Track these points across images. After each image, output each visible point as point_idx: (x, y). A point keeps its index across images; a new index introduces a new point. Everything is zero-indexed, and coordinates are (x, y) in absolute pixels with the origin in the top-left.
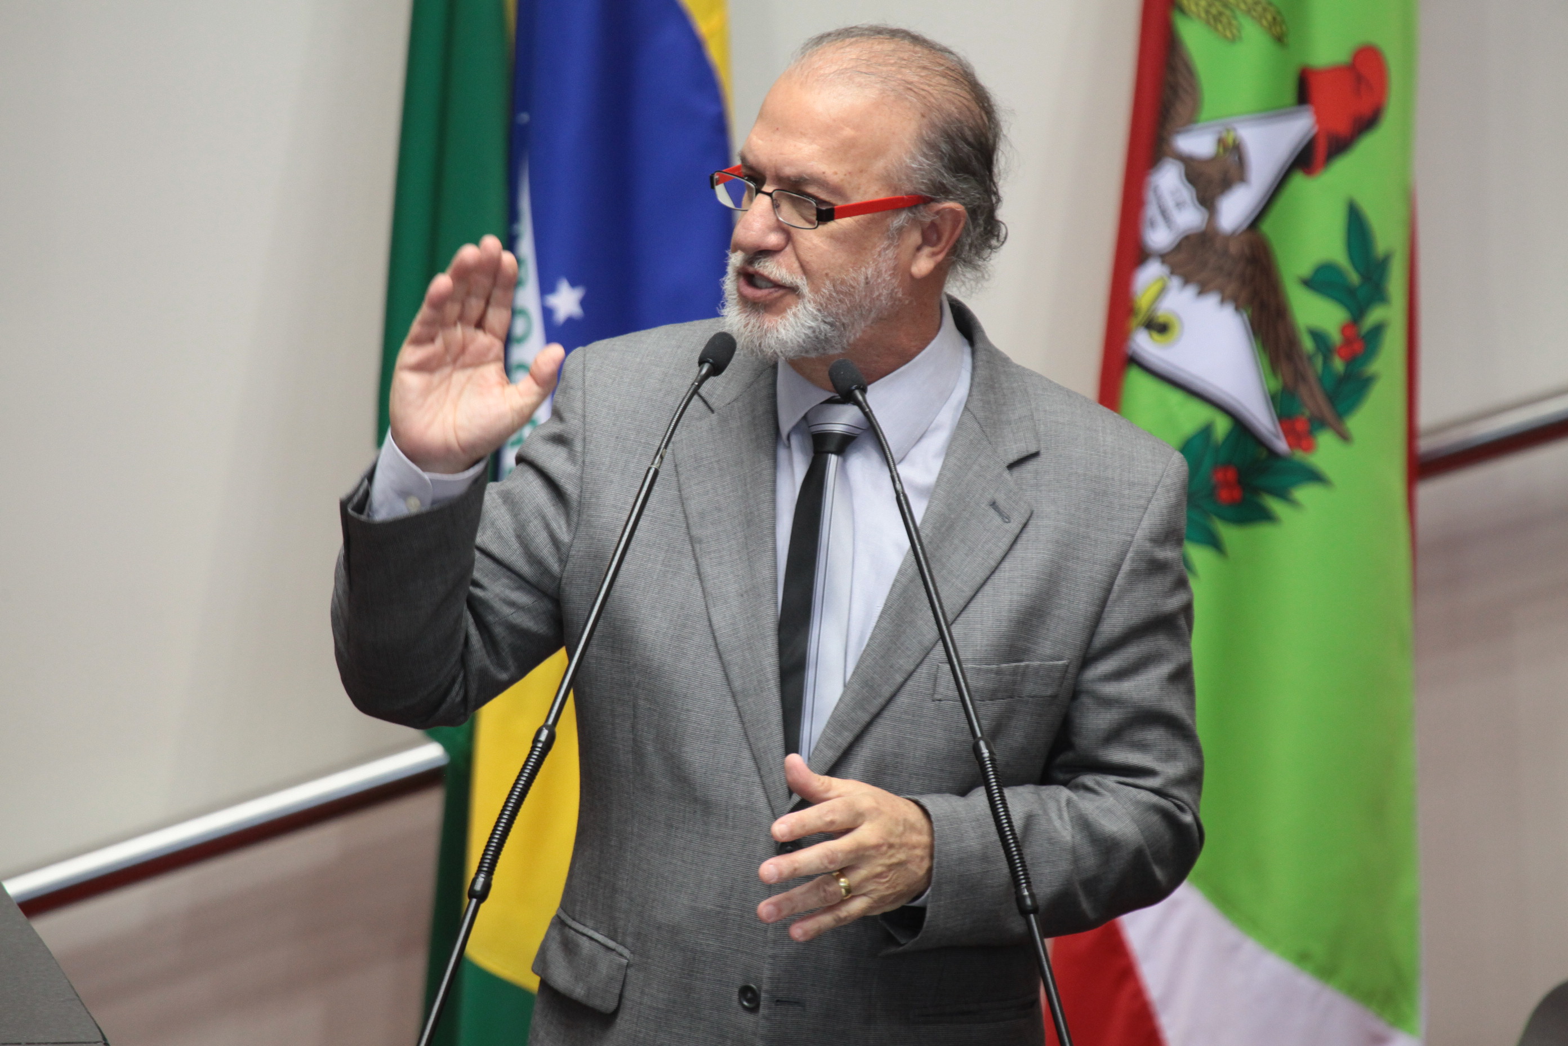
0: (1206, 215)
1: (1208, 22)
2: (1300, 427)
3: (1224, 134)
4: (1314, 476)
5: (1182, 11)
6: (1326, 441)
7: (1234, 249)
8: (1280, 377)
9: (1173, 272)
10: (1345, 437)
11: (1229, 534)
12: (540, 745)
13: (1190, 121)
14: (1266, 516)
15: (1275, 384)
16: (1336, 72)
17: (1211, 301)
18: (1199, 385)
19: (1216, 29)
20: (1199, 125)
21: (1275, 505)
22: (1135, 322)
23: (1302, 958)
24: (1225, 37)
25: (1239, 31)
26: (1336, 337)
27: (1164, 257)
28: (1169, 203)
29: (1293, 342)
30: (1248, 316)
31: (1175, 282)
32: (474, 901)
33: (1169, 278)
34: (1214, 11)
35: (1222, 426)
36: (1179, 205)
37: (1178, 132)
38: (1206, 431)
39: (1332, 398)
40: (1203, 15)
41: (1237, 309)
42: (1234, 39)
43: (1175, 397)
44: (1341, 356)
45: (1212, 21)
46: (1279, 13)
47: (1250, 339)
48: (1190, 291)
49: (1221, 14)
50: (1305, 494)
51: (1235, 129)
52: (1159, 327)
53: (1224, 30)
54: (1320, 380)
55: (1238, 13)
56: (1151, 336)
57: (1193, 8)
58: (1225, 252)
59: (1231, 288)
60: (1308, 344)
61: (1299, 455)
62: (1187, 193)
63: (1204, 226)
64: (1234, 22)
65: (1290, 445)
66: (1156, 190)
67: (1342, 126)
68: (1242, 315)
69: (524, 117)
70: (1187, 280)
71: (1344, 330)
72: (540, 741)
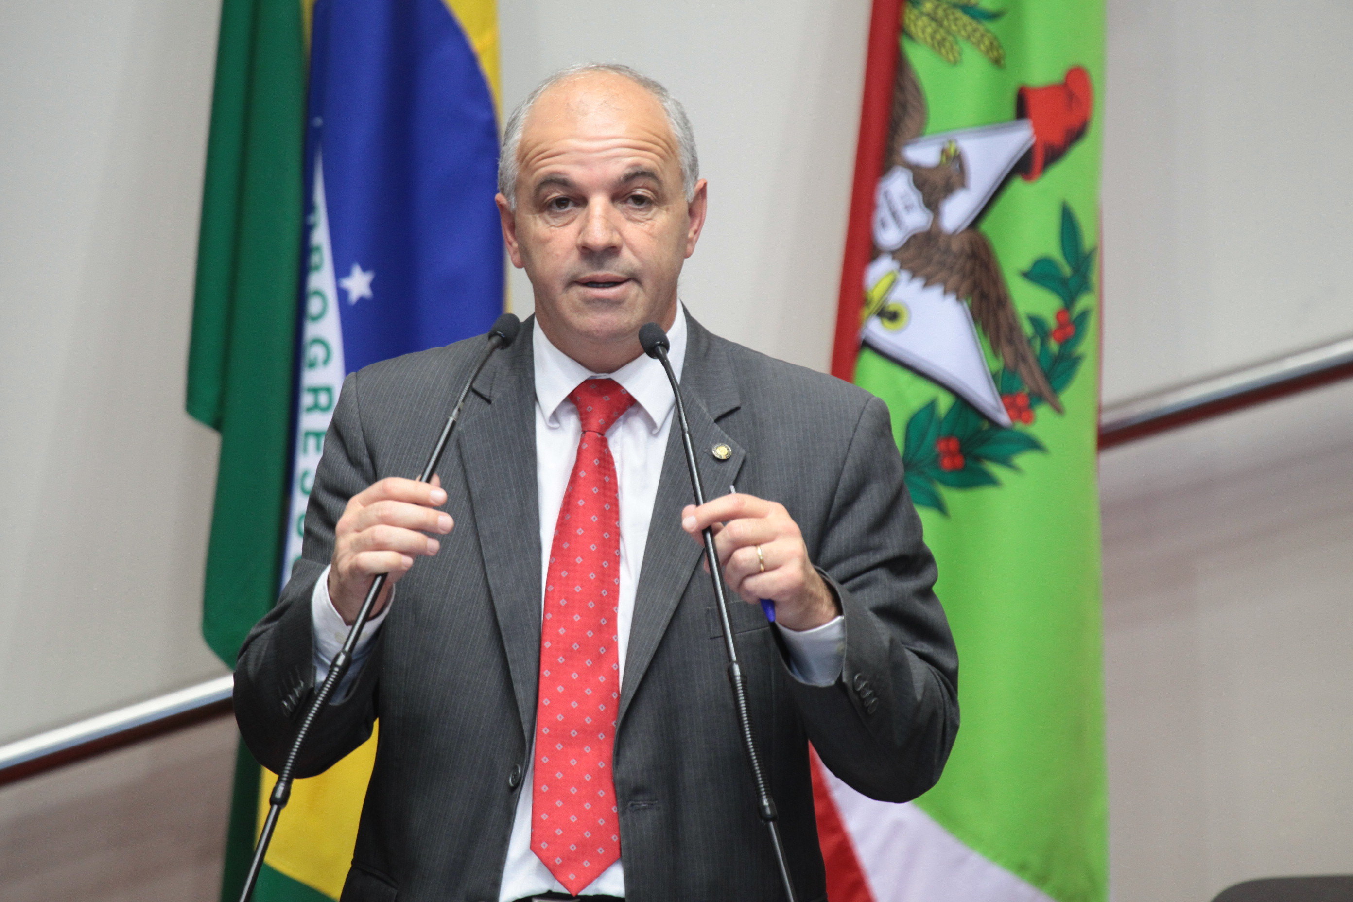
0: (931, 216)
1: (933, 46)
2: (1020, 401)
3: (947, 146)
4: (1033, 445)
5: (911, 37)
6: (1043, 413)
7: (955, 247)
8: (1001, 358)
9: (902, 267)
10: (1058, 409)
11: (951, 497)
12: (337, 669)
13: (918, 134)
14: (990, 480)
15: (996, 365)
16: (1051, 90)
17: (936, 292)
18: (924, 367)
19: (940, 53)
20: (926, 137)
21: (996, 470)
22: (866, 312)
23: (1022, 868)
24: (948, 60)
25: (960, 54)
26: (1052, 322)
27: (894, 254)
28: (899, 206)
29: (1014, 328)
30: (968, 305)
31: (904, 276)
32: (275, 807)
33: (899, 271)
34: (938, 37)
35: (945, 402)
36: (908, 208)
37: (907, 144)
38: (931, 406)
39: (1048, 376)
40: (929, 40)
41: (958, 299)
42: (955, 62)
43: (904, 377)
44: (1055, 339)
45: (936, 45)
46: (995, 38)
47: (970, 325)
48: (918, 284)
49: (944, 39)
50: (1025, 460)
51: (956, 141)
52: (890, 316)
53: (947, 53)
54: (1038, 360)
55: (959, 39)
56: (882, 323)
57: (920, 34)
58: (948, 250)
59: (954, 280)
60: (1027, 329)
61: (1019, 426)
62: (915, 197)
63: (929, 227)
64: (956, 47)
65: (1012, 418)
66: (886, 194)
67: (1056, 138)
68: (962, 304)
69: (318, 121)
70: (914, 274)
71: (1059, 315)
72: (337, 666)
